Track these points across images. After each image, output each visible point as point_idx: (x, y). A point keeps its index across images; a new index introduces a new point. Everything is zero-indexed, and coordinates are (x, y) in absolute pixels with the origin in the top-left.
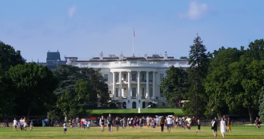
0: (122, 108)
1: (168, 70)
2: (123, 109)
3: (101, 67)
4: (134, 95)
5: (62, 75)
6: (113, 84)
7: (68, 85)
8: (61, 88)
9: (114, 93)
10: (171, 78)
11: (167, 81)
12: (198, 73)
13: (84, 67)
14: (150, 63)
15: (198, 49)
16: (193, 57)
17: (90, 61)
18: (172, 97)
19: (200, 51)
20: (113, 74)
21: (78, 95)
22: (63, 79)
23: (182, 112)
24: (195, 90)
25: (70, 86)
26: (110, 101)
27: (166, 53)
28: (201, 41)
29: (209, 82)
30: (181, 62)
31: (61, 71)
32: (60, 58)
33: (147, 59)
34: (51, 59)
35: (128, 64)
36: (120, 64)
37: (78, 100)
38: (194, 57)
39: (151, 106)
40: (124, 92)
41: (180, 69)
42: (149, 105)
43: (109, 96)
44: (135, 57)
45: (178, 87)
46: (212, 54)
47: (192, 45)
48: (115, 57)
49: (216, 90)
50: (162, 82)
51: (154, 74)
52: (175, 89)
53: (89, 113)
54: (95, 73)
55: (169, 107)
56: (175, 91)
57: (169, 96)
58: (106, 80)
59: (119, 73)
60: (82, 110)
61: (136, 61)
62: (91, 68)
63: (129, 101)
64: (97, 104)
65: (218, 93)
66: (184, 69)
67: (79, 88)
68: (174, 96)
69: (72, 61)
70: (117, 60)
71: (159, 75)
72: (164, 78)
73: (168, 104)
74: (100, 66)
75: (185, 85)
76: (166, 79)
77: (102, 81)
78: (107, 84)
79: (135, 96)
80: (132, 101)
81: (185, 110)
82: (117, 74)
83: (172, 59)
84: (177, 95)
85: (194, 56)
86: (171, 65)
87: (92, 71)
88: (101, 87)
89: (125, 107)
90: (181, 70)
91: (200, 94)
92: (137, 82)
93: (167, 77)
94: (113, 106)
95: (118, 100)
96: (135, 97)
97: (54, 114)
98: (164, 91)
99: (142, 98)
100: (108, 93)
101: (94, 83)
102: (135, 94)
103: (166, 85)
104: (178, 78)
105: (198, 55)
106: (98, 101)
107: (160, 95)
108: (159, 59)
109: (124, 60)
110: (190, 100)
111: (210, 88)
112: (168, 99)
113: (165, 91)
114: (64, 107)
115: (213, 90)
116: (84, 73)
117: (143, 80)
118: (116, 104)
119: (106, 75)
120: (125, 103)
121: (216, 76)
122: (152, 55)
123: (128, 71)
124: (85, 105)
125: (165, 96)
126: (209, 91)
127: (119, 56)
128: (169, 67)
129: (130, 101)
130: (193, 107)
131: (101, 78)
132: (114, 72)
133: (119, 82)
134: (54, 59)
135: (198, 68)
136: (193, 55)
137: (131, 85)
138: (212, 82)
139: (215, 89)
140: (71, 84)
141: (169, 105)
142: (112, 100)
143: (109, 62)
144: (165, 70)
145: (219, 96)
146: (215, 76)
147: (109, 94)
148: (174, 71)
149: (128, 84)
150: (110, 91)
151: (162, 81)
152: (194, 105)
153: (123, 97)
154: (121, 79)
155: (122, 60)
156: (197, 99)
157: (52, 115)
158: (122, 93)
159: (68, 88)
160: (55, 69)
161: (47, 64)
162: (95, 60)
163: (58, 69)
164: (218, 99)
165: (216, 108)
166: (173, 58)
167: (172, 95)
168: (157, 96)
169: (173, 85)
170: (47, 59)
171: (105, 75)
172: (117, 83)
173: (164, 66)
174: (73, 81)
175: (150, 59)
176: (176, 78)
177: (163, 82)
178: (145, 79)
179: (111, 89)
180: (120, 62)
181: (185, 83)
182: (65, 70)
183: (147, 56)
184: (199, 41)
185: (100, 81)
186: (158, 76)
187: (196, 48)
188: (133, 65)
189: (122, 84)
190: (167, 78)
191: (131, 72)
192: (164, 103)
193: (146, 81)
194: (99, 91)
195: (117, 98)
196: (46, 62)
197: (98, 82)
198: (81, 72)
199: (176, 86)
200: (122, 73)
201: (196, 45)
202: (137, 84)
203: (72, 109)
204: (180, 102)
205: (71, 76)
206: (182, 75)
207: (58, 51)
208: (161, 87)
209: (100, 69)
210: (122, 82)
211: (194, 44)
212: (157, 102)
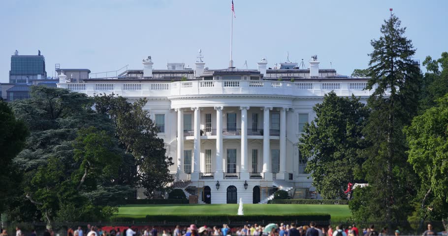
0: (200, 201)
1: (321, 103)
2: (202, 205)
3: (147, 95)
4: (232, 169)
5: (42, 115)
6: (179, 139)
7: (58, 140)
8: (40, 151)
9: (179, 163)
10: (327, 125)
11: (318, 133)
12: (390, 111)
13: (103, 95)
14: (275, 85)
15: (393, 49)
16: (378, 70)
17: (120, 80)
18: (331, 174)
19: (399, 56)
20: (177, 112)
21: (81, 169)
22: (45, 127)
23: (351, 215)
24: (384, 157)
25: (64, 144)
26: (169, 184)
27: (315, 58)
28: (400, 28)
29: (417, 136)
30: (354, 82)
31: (40, 104)
32: (46, 70)
33: (265, 75)
34: (22, 75)
35: (217, 87)
36: (195, 88)
37: (82, 180)
38: (381, 71)
39: (276, 198)
40: (206, 161)
41: (351, 100)
42: (270, 194)
43: (168, 170)
44: (235, 70)
45: (346, 148)
46: (437, 64)
47: (378, 39)
48: (185, 70)
49: (435, 156)
50: (303, 135)
51: (283, 115)
52: (337, 154)
53: (109, 216)
54: (132, 112)
55: (321, 200)
56: (338, 158)
57: (322, 171)
58: (159, 128)
59: (193, 111)
60: (90, 206)
61: (237, 80)
62: (121, 97)
63: (218, 185)
64: (136, 192)
65: (441, 165)
66: (362, 102)
67: (83, 150)
68: (334, 172)
69: (73, 80)
70: (190, 76)
71: (298, 115)
72: (311, 125)
73: (320, 193)
74: (144, 91)
75: (363, 144)
76: (314, 127)
77: (150, 131)
78: (162, 140)
79: (235, 172)
80: (226, 184)
81: (357, 210)
82: (188, 113)
83: (330, 75)
84: (342, 171)
85: (381, 68)
86: (327, 92)
87: (122, 105)
88: (146, 148)
89: (208, 201)
90: (352, 103)
91: (396, 167)
92: (239, 134)
93: (317, 121)
94: (177, 196)
95: (189, 182)
96: (234, 174)
97: (18, 217)
98: (309, 160)
99: (252, 177)
100: (165, 163)
101: (128, 136)
102: (235, 166)
103: (314, 143)
104: (345, 125)
105: (393, 66)
106: (137, 184)
107: (300, 169)
108: (296, 75)
109: (206, 78)
110: (371, 183)
111: (420, 151)
112: (319, 179)
113: (312, 158)
114: (45, 199)
115: (427, 157)
116: (104, 110)
117: (255, 128)
118: (185, 191)
119: (161, 116)
120: (207, 190)
121: (436, 121)
122: (280, 66)
123: (218, 106)
124: (102, 194)
125: (313, 171)
126: (419, 158)
127: (194, 68)
128: (323, 95)
129: (221, 184)
130: (378, 201)
131: (146, 123)
132: (182, 109)
133: (193, 135)
134: (28, 75)
135: (392, 99)
136: (379, 64)
137: (225, 141)
138: (425, 135)
139: (434, 154)
140: (66, 139)
141: (322, 195)
142: (175, 180)
143: (169, 83)
144: (313, 104)
145: (442, 172)
146: (432, 120)
147: (167, 166)
148: (334, 107)
149: (215, 140)
150: (171, 159)
151: (304, 133)
152: (381, 195)
153: (204, 175)
154: (198, 127)
155: (202, 77)
156: (390, 180)
157: (13, 219)
158: (201, 164)
159: (58, 149)
160: (24, 100)
161: (11, 87)
162: (132, 78)
163: (33, 99)
164: (441, 181)
165: (438, 204)
166: (334, 71)
167: (331, 170)
168: (291, 172)
169: (332, 144)
170: (11, 74)
171: (156, 115)
172: (188, 138)
173: (310, 95)
174: (71, 132)
175: (273, 76)
176: (341, 126)
177: (306, 134)
178: (259, 127)
179: (171, 152)
180: (195, 84)
181: (363, 138)
182: (52, 104)
183: (267, 69)
184: (394, 27)
185: (145, 131)
186: (295, 118)
187: (388, 47)
188: (229, 90)
189: (201, 140)
190: (316, 126)
191: (224, 107)
192: (310, 190)
193: (262, 134)
194: (142, 157)
195: (188, 177)
196: (8, 81)
197: (138, 135)
198: (93, 108)
199: (341, 146)
200: (202, 110)
201: (387, 38)
202: (240, 140)
203: (66, 204)
204: (351, 187)
205: (67, 119)
206: (355, 118)
207: (39, 52)
208: (301, 147)
209: (144, 101)
210: (201, 135)
211: (383, 36)
212: (290, 187)
